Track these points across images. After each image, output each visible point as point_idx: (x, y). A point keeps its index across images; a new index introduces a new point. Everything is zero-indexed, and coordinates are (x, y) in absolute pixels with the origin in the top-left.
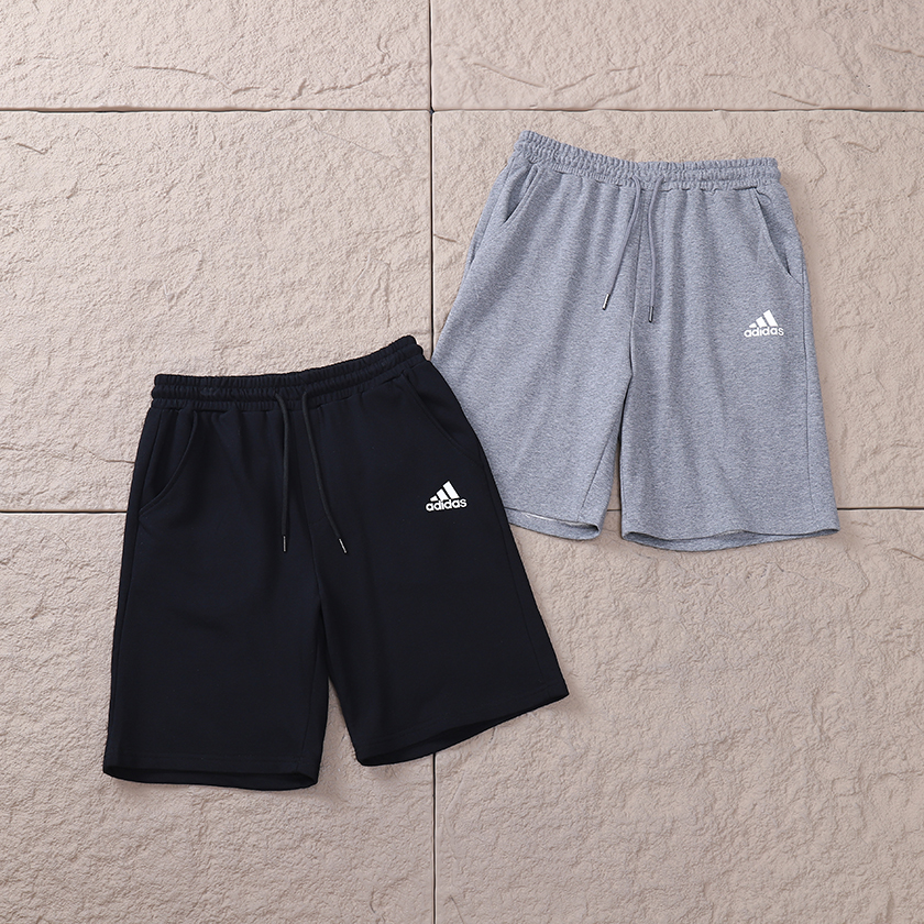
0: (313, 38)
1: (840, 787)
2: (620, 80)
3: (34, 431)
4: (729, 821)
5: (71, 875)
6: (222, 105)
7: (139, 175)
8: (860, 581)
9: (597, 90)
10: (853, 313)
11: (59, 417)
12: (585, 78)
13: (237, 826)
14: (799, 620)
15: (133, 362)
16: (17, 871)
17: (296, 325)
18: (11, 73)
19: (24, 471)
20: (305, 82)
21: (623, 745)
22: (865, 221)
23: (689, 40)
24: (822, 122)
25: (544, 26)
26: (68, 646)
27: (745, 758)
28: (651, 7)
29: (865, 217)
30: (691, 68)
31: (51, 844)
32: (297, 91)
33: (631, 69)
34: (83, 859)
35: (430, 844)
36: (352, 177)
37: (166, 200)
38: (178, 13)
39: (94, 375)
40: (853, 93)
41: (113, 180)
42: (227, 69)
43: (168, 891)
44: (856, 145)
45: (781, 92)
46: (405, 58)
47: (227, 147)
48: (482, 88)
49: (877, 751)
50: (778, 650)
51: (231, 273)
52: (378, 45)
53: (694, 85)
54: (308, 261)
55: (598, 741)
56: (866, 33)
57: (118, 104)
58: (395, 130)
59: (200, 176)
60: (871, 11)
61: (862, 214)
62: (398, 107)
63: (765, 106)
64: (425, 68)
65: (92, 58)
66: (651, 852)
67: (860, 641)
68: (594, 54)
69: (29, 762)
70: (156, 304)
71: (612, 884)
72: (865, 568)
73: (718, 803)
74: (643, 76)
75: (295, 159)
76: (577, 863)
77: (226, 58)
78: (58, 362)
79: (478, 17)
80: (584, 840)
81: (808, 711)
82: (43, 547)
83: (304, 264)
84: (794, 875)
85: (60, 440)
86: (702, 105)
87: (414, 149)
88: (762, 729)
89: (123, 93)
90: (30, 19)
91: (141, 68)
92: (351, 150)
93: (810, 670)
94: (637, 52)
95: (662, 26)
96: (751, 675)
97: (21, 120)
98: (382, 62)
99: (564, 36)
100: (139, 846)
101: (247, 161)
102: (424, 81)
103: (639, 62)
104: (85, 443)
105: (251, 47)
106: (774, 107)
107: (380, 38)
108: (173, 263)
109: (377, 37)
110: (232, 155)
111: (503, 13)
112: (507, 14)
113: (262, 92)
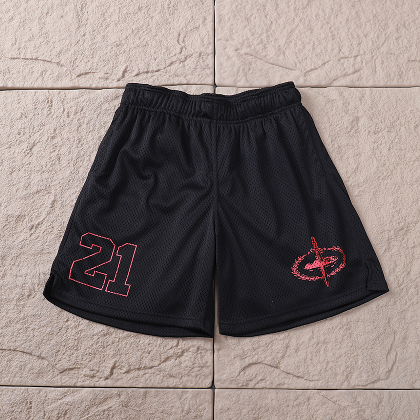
0: (133, 36)
2: (348, 65)
6: (70, 85)
7: (11, 136)
9: (333, 72)
12: (324, 64)
20: (126, 68)
23: (397, 35)
25: (294, 26)
28: (370, 11)
30: (398, 56)
32: (121, 75)
33: (356, 57)
37: (29, 155)
38: (40, 19)
42: (73, 59)
46: (197, 50)
47: (72, 116)
48: (251, 71)
52: (178, 41)
53: (400, 69)
59: (53, 138)
62: (191, 82)
64: (211, 57)
68: (329, 46)
70: (21, 232)
74: (364, 62)
77: (72, 51)
79: (248, 19)
86: (406, 83)
91: (14, 58)
94: (359, 44)
95: (377, 25)
98: (180, 53)
99: (308, 33)
101: (84, 126)
102: (210, 66)
103: (362, 52)
105: (90, 43)
107: (179, 35)
108: (33, 202)
109: (177, 34)
110: (75, 121)
111: (266, 16)
112: (268, 17)
113: (97, 76)
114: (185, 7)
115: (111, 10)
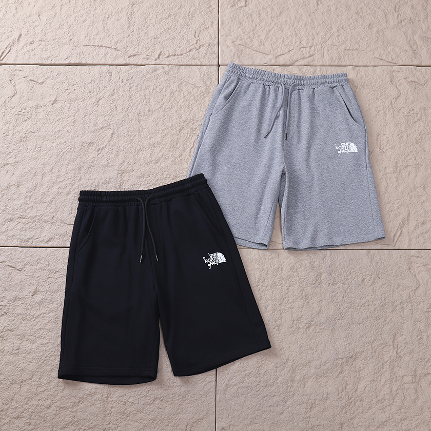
0: (165, 32)
1: (406, 379)
2: (306, 52)
3: (35, 210)
4: (353, 394)
5: (47, 415)
6: (123, 62)
7: (85, 94)
8: (415, 283)
9: (295, 57)
10: (413, 159)
11: (46, 204)
12: (290, 51)
13: (125, 393)
14: (387, 301)
15: (80, 179)
16: (23, 412)
17: (156, 163)
18: (28, 47)
19: (30, 228)
20: (161, 52)
21: (304, 358)
22: (419, 117)
23: (338, 34)
24: (399, 71)
25: (271, 28)
26: (48, 309)
27: (361, 365)
28: (320, 19)
29: (419, 115)
30: (338, 47)
31: (39, 400)
32: (157, 56)
33: (311, 47)
34: (53, 407)
35: (214, 403)
36: (182, 96)
37: (97, 105)
38: (104, 21)
39: (63, 184)
40: (413, 58)
41: (73, 96)
42: (125, 46)
43: (92, 423)
44: (414, 82)
45: (380, 58)
46: (207, 42)
47: (125, 81)
48: (242, 55)
49: (423, 363)
50: (377, 315)
51: (126, 138)
52: (195, 36)
53: (340, 54)
54: (161, 134)
55: (293, 356)
56: (419, 31)
57: (76, 62)
58: (202, 74)
59: (112, 95)
60: (422, 21)
61: (417, 114)
62: (203, 64)
63: (372, 64)
64: (216, 46)
65: (64, 41)
66: (317, 408)
67: (415, 311)
68: (294, 40)
69: (30, 362)
70: (92, 153)
71: (298, 423)
72: (418, 277)
73: (349, 386)
74: (316, 50)
75: (156, 87)
76: (282, 413)
77: (125, 41)
78: (47, 179)
79: (241, 23)
80: (286, 402)
81: (391, 343)
82: (38, 263)
83: (159, 135)
84: (384, 420)
85: (47, 214)
86: (344, 64)
87: (211, 83)
88: (369, 352)
89: (78, 57)
90: (37, 23)
91: (87, 46)
92: (182, 83)
93: (392, 324)
94: (313, 39)
95: (325, 27)
96: (364, 326)
97: (31, 69)
98: (196, 44)
99: (280, 32)
100: (79, 402)
101: (134, 88)
102: (215, 52)
103: (315, 44)
104: (58, 215)
105: (137, 37)
106: (376, 65)
107: (196, 33)
108: (99, 134)
109: (194, 32)
110: (127, 85)
111: (252, 21)
112: (254, 22)
113: (141, 57)
114: (200, 15)
115: (151, 16)
